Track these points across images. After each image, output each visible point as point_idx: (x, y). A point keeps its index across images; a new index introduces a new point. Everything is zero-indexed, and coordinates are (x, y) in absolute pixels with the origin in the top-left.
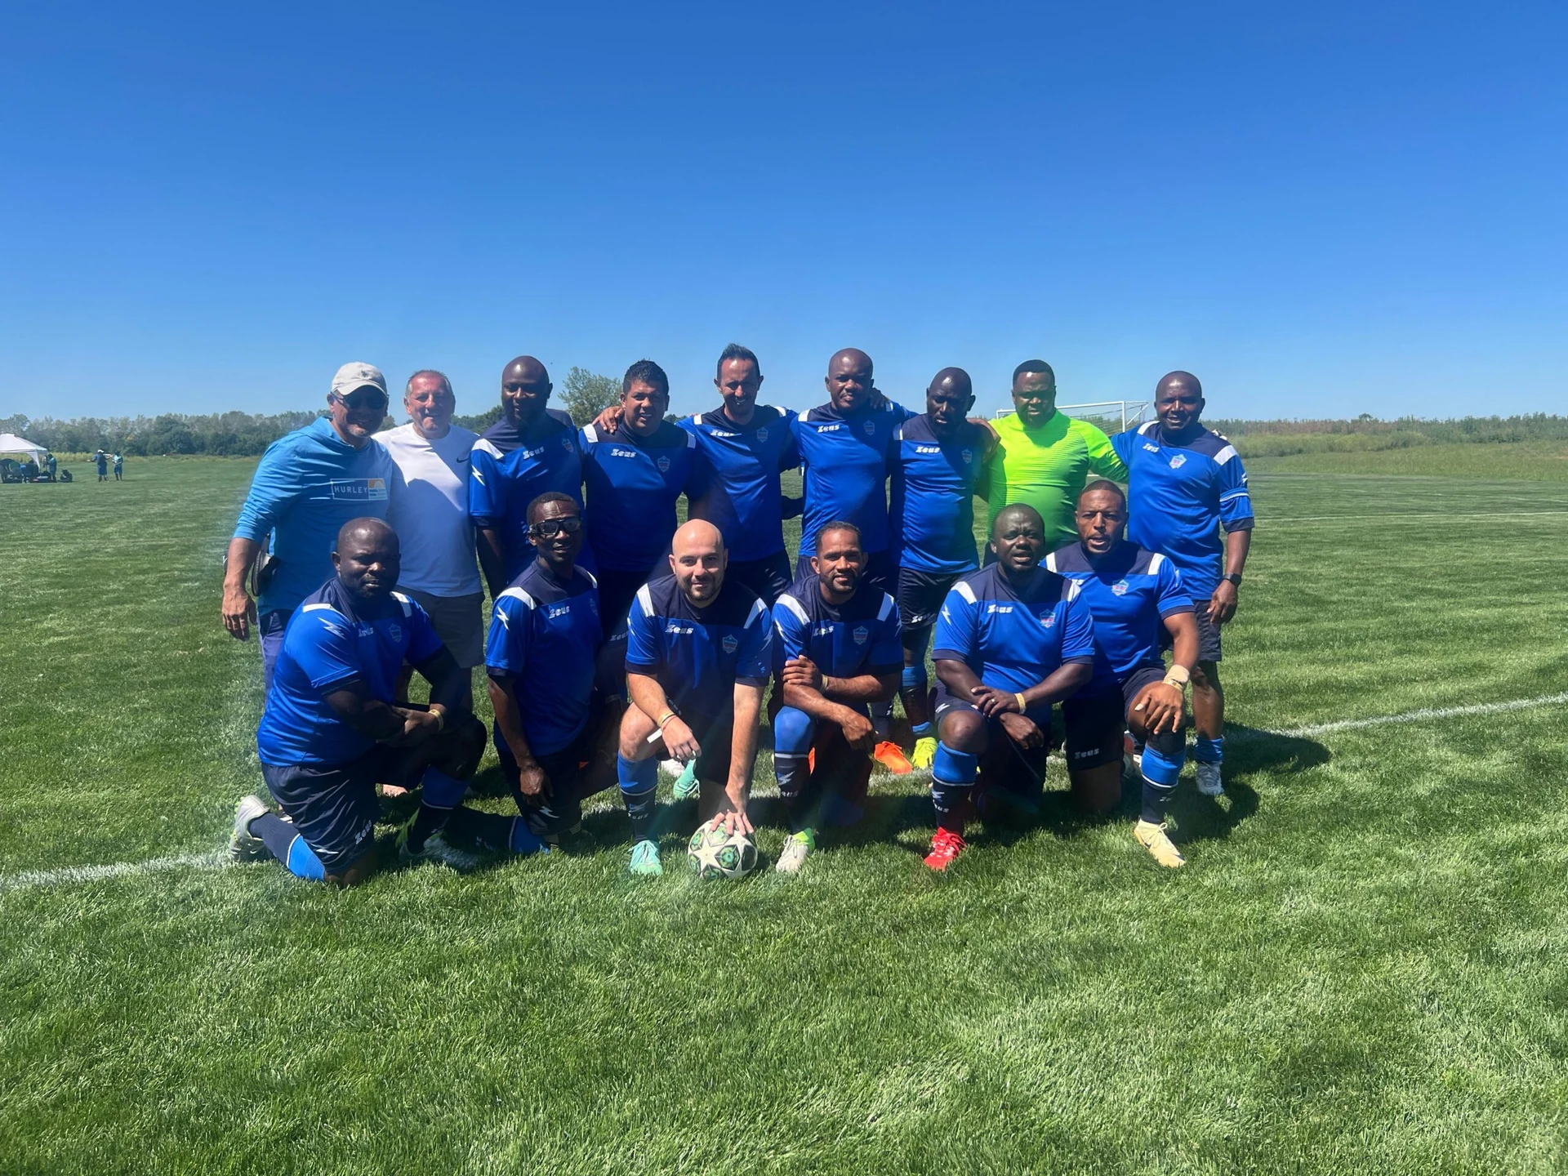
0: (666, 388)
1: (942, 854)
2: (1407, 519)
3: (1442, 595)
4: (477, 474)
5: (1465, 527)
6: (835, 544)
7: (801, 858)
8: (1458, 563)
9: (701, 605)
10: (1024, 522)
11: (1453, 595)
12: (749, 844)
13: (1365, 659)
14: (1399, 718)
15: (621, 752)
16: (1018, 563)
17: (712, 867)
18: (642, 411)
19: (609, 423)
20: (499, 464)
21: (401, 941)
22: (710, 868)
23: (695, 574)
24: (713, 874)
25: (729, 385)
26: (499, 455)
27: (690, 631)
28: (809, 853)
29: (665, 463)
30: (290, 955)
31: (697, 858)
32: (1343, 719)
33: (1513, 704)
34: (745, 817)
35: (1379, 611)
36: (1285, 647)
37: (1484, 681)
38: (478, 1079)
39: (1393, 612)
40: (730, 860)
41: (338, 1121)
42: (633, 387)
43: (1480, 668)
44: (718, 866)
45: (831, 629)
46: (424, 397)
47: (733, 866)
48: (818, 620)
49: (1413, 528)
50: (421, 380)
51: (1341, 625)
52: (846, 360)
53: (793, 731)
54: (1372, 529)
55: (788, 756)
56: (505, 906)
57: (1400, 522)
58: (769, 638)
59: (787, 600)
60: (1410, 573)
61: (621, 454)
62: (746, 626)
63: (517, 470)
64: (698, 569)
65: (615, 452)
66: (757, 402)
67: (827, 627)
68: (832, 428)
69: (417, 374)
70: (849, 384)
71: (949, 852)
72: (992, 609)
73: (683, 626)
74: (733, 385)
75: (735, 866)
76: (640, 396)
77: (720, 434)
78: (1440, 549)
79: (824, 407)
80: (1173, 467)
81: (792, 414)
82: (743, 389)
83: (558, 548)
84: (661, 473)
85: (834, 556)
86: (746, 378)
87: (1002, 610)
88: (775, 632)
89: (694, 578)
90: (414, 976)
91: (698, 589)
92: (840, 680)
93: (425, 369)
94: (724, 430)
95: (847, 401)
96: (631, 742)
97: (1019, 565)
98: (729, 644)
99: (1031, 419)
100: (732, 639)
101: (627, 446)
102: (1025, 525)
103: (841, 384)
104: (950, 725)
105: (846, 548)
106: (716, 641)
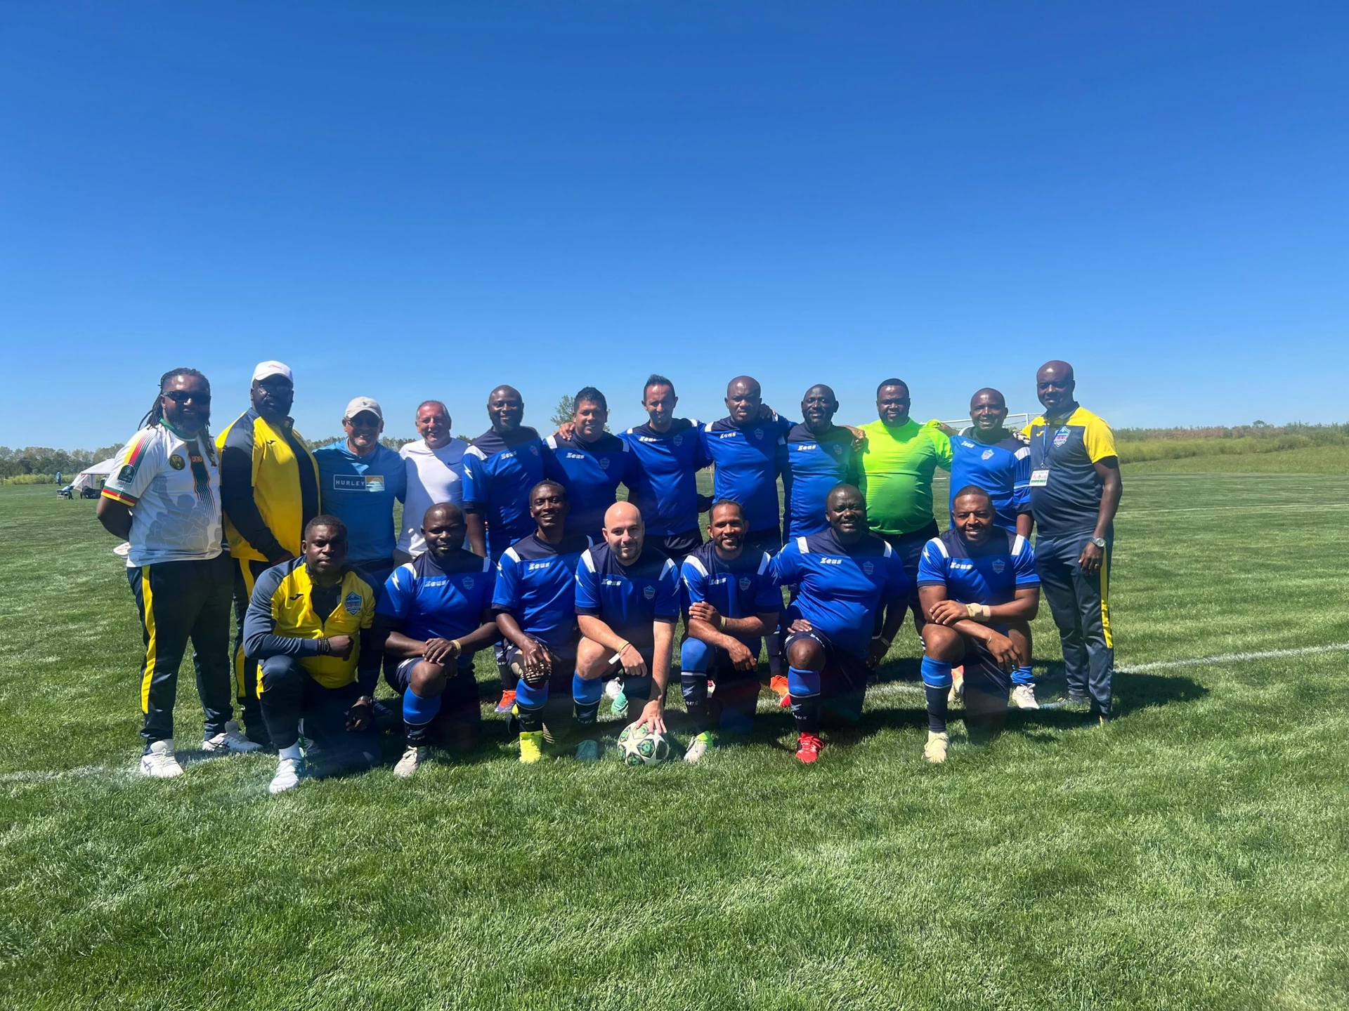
0: (604, 406)
1: (807, 751)
2: (1275, 510)
3: (1277, 569)
4: (468, 471)
5: (1320, 515)
6: (722, 515)
7: (700, 752)
8: (1303, 544)
9: (626, 564)
10: (849, 499)
11: (1287, 568)
12: (663, 740)
13: (1192, 618)
14: (1205, 660)
15: (577, 671)
16: (847, 527)
17: (634, 755)
18: (587, 423)
19: (566, 434)
20: (483, 464)
21: (407, 802)
22: (633, 755)
23: (623, 540)
24: (634, 760)
25: (652, 404)
26: (483, 457)
27: (619, 583)
28: (707, 749)
29: (606, 462)
30: (330, 809)
31: (624, 747)
32: (1156, 661)
33: (1305, 650)
34: (661, 721)
35: (1217, 581)
36: (1126, 609)
37: (1286, 633)
38: (455, 879)
39: (1230, 582)
40: (648, 750)
41: (362, 900)
42: (581, 405)
43: (1288, 624)
44: (638, 753)
45: (724, 580)
46: (427, 420)
47: (649, 755)
48: (714, 573)
49: (1274, 517)
50: (426, 408)
51: (1180, 592)
52: (740, 385)
53: (694, 655)
54: (1238, 517)
55: (691, 674)
56: (481, 780)
57: (1264, 511)
58: (678, 587)
59: (692, 560)
60: (1256, 552)
61: (573, 456)
62: (661, 579)
63: (495, 469)
64: (625, 537)
65: (570, 455)
66: (674, 416)
67: (720, 578)
68: (730, 435)
69: (425, 403)
70: (743, 403)
73: (614, 580)
74: (655, 404)
75: (651, 755)
76: (586, 413)
77: (646, 439)
78: (1292, 533)
79: (725, 420)
80: (984, 459)
81: (701, 425)
82: (663, 407)
84: (604, 470)
85: (722, 525)
86: (664, 398)
87: (833, 562)
88: (682, 583)
89: (622, 543)
90: (415, 822)
91: (626, 552)
92: (734, 620)
93: (429, 400)
94: (649, 437)
95: (741, 416)
96: (586, 665)
97: (848, 530)
98: (649, 593)
99: (891, 420)
100: (650, 587)
101: (579, 450)
102: (850, 501)
103: (736, 403)
104: (795, 651)
105: (731, 518)
106: (638, 590)
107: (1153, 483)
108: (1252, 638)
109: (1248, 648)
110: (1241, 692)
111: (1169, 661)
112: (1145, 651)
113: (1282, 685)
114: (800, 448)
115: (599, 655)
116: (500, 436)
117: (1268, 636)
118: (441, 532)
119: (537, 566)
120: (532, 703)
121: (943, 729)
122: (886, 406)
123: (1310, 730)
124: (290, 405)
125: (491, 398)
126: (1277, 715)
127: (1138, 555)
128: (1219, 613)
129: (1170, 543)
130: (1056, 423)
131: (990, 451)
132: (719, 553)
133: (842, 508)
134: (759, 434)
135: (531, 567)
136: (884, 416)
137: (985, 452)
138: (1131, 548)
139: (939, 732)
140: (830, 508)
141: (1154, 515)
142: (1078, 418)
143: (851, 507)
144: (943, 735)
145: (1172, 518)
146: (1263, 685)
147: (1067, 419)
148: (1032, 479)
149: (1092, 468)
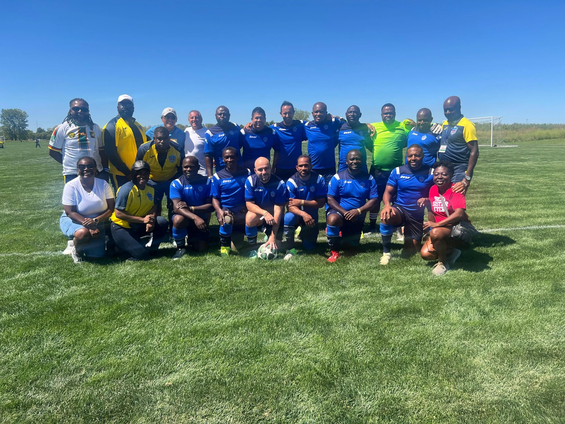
0: (265, 115)
1: (333, 258)
4: (206, 140)
6: (301, 162)
9: (264, 183)
10: (356, 155)
13: (528, 210)
14: (523, 228)
15: (246, 224)
16: (354, 167)
18: (258, 122)
20: (212, 138)
25: (284, 114)
26: (211, 135)
27: (262, 190)
29: (266, 139)
32: (501, 228)
35: (550, 194)
36: (500, 205)
39: (555, 195)
42: (255, 115)
46: (192, 118)
48: (299, 186)
50: (192, 113)
51: (529, 199)
52: (317, 106)
53: (289, 219)
55: (287, 226)
58: (285, 192)
59: (291, 180)
61: (252, 137)
62: (278, 188)
64: (263, 172)
65: (250, 137)
67: (302, 188)
68: (314, 127)
69: (192, 111)
70: (318, 114)
71: (335, 257)
72: (345, 182)
74: (285, 114)
76: (257, 118)
77: (282, 129)
79: (312, 121)
80: (423, 140)
81: (304, 123)
82: (288, 115)
83: (229, 164)
84: (264, 142)
85: (301, 166)
86: (290, 111)
87: (349, 182)
88: (287, 190)
89: (261, 174)
91: (263, 178)
92: (307, 201)
93: (194, 110)
94: (283, 128)
95: (318, 119)
96: (249, 222)
97: (354, 168)
98: (273, 194)
99: (387, 122)
100: (273, 192)
101: (254, 134)
102: (357, 156)
103: (316, 114)
104: (330, 218)
105: (305, 163)
106: (269, 193)
107: (547, 149)
108: (550, 220)
109: (546, 223)
110: (530, 241)
111: (507, 228)
112: (499, 223)
113: (552, 240)
114: (345, 133)
115: (254, 218)
116: (219, 127)
117: (558, 219)
118: (188, 168)
119: (226, 181)
120: (226, 233)
121: (389, 251)
122: (385, 115)
123: (551, 259)
124: (133, 113)
125: (217, 111)
126: (541, 252)
127: (520, 182)
128: (542, 208)
129: (538, 177)
130: (452, 124)
131: (425, 136)
132: (301, 177)
133: (353, 159)
134: (326, 127)
135: (224, 182)
136: (384, 120)
137: (423, 136)
138: (519, 179)
139: (387, 253)
140: (348, 159)
141: (539, 164)
142: (462, 122)
143: (357, 159)
144: (389, 254)
145: (547, 165)
146: (541, 239)
147: (457, 123)
148: (440, 149)
149: (466, 144)
